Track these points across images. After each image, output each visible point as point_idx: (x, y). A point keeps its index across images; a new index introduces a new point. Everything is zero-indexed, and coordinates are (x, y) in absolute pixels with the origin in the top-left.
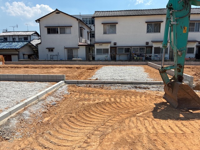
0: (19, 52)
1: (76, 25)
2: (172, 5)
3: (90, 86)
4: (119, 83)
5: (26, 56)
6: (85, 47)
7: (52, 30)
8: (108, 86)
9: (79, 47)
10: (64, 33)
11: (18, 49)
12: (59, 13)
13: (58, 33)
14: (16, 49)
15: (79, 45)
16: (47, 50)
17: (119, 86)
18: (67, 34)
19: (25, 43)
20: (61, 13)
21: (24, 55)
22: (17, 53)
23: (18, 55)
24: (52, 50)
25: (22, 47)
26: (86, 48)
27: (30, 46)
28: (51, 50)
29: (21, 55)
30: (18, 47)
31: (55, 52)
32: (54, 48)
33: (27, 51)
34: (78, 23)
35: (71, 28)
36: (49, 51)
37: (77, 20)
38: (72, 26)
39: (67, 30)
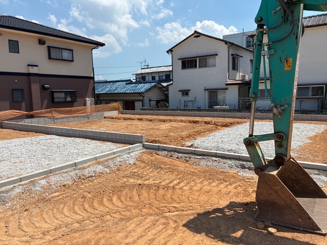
0: (143, 97)
1: (224, 52)
2: (262, 19)
3: (171, 156)
4: (217, 155)
5: (153, 103)
6: (237, 87)
7: (188, 63)
8: (197, 158)
9: (227, 87)
10: (205, 66)
11: (141, 93)
12: (199, 36)
13: (196, 67)
14: (139, 93)
15: (227, 84)
16: (181, 93)
17: (215, 160)
18: (209, 66)
19: (153, 84)
20: (202, 36)
21: (150, 100)
22: (142, 98)
23: (142, 101)
24: (187, 94)
25: (148, 90)
26: (239, 88)
27: (160, 88)
28: (185, 93)
29: (146, 101)
30: (143, 90)
31: (191, 97)
32: (190, 90)
33: (155, 95)
34: (227, 49)
35: (216, 56)
36: (183, 95)
37: (226, 43)
38: (217, 55)
39: (210, 61)
